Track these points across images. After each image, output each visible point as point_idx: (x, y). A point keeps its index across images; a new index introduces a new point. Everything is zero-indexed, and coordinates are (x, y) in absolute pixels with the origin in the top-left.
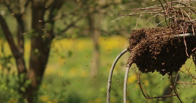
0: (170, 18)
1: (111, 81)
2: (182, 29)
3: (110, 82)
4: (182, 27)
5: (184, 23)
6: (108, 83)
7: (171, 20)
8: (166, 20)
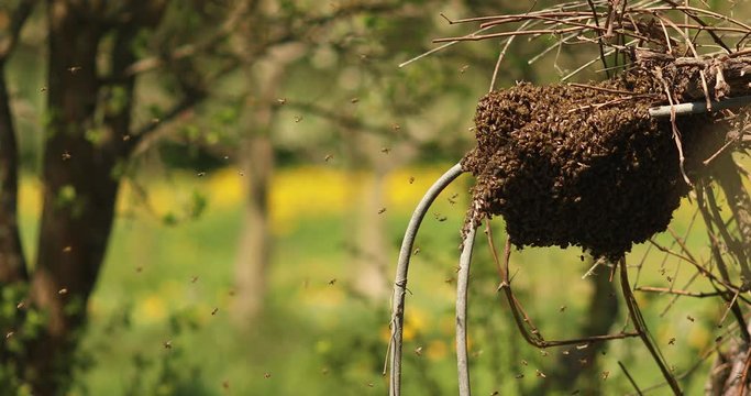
0: (617, 49)
1: (406, 281)
2: (663, 87)
3: (403, 285)
4: (662, 80)
5: (671, 64)
6: (396, 287)
7: (620, 56)
8: (603, 58)
